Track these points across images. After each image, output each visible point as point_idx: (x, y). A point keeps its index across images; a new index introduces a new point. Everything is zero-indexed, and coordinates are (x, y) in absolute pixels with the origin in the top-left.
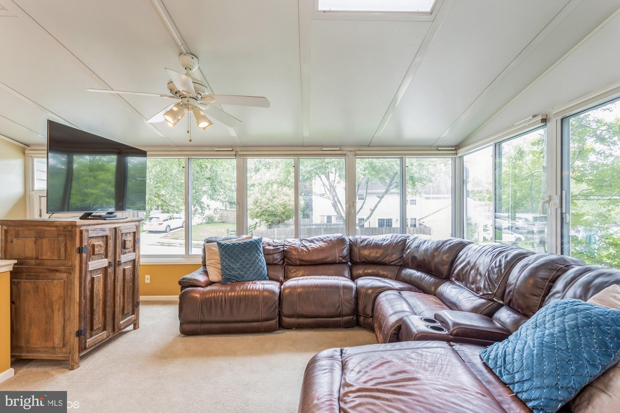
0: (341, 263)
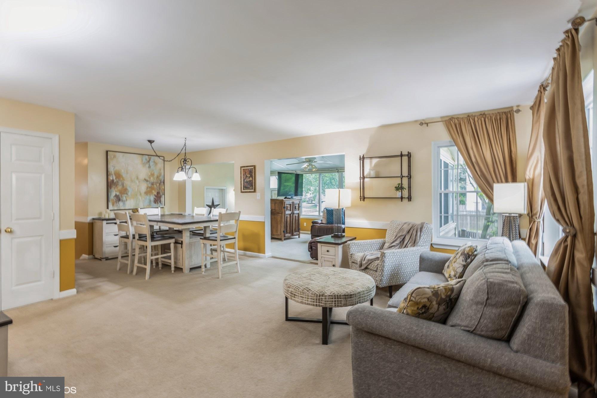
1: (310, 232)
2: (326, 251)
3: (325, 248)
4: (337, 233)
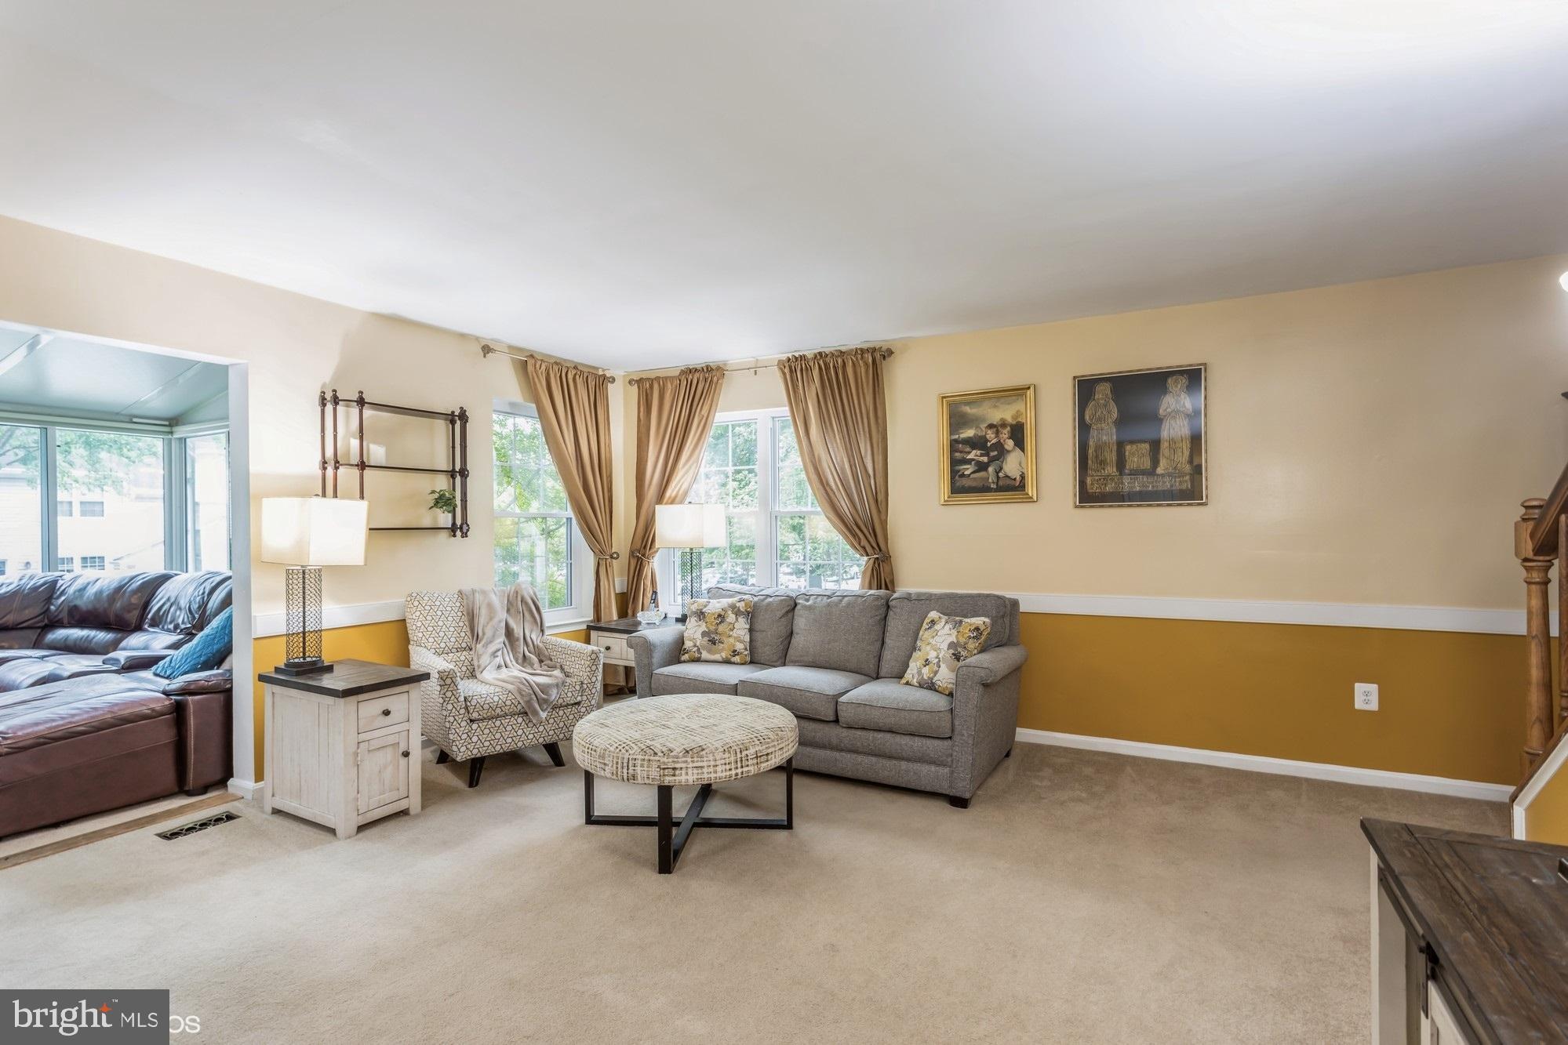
2: (379, 715)
3: (372, 706)
4: (302, 660)
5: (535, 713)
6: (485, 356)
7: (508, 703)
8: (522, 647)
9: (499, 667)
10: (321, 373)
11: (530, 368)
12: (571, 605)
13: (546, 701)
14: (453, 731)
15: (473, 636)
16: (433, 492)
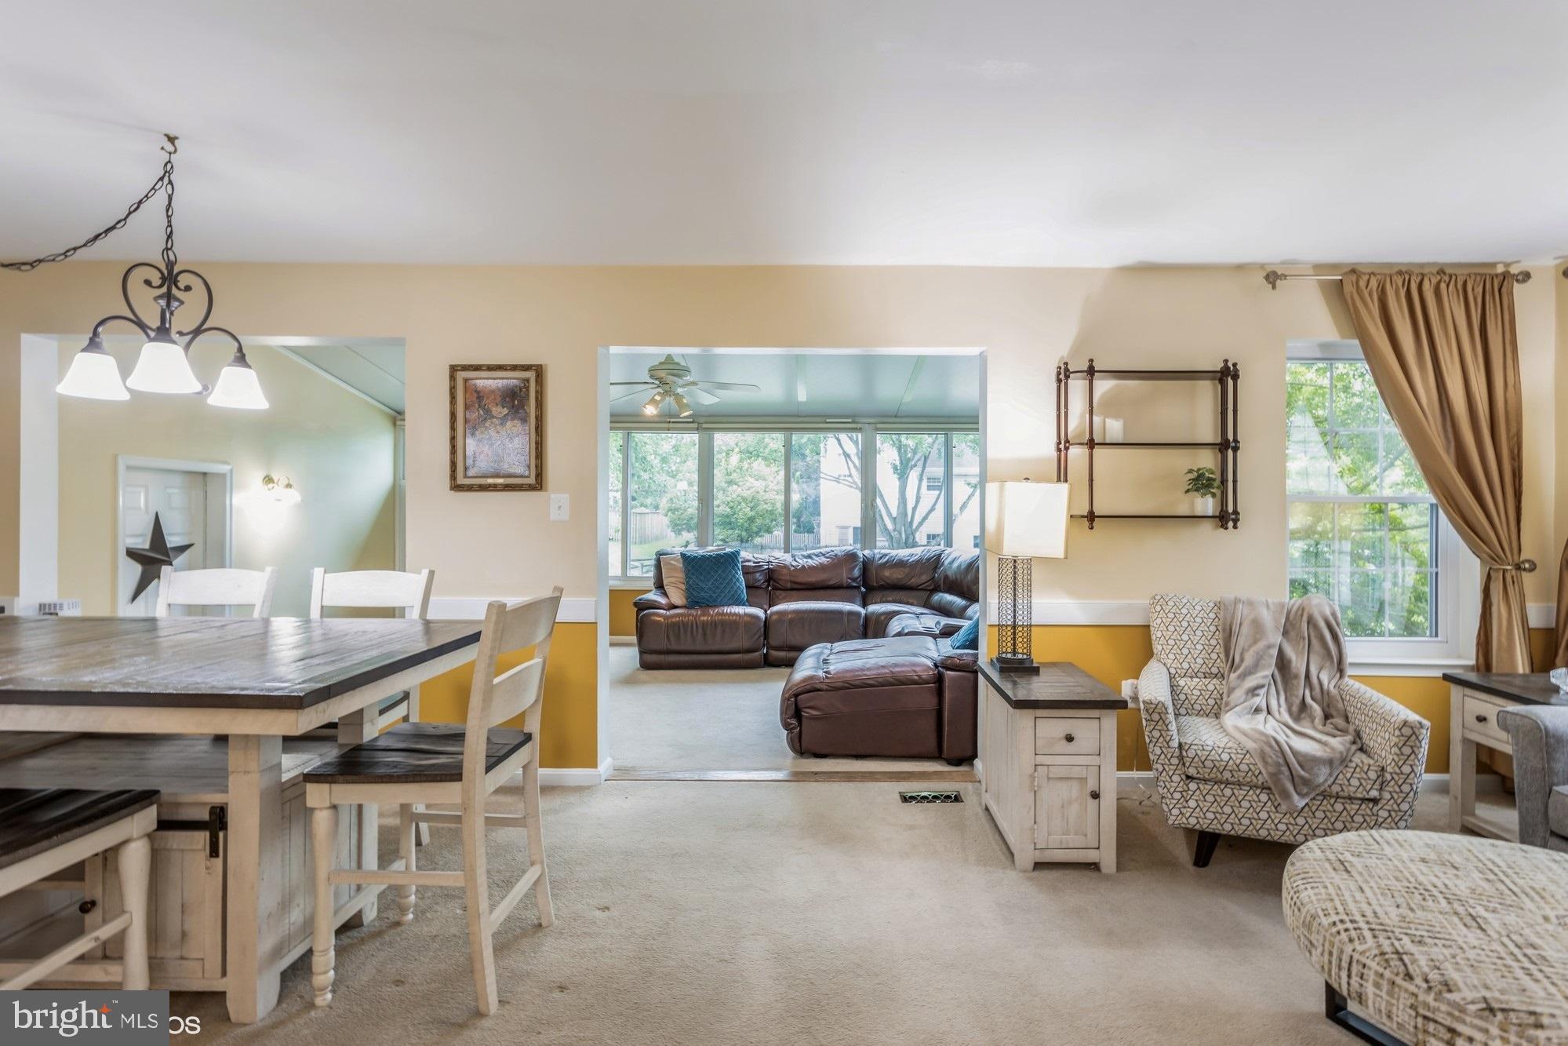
0: (849, 587)
1: (634, 639)
2: (1060, 739)
3: (1053, 727)
4: (1009, 656)
5: (1286, 795)
6: (1274, 287)
7: (1243, 767)
8: (1300, 689)
9: (1257, 710)
10: (1060, 347)
11: (1348, 288)
12: (1437, 636)
13: (1306, 782)
14: (1162, 784)
15: (1227, 661)
16: (1190, 471)
